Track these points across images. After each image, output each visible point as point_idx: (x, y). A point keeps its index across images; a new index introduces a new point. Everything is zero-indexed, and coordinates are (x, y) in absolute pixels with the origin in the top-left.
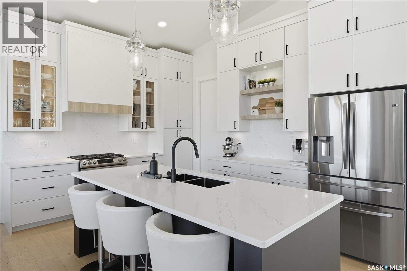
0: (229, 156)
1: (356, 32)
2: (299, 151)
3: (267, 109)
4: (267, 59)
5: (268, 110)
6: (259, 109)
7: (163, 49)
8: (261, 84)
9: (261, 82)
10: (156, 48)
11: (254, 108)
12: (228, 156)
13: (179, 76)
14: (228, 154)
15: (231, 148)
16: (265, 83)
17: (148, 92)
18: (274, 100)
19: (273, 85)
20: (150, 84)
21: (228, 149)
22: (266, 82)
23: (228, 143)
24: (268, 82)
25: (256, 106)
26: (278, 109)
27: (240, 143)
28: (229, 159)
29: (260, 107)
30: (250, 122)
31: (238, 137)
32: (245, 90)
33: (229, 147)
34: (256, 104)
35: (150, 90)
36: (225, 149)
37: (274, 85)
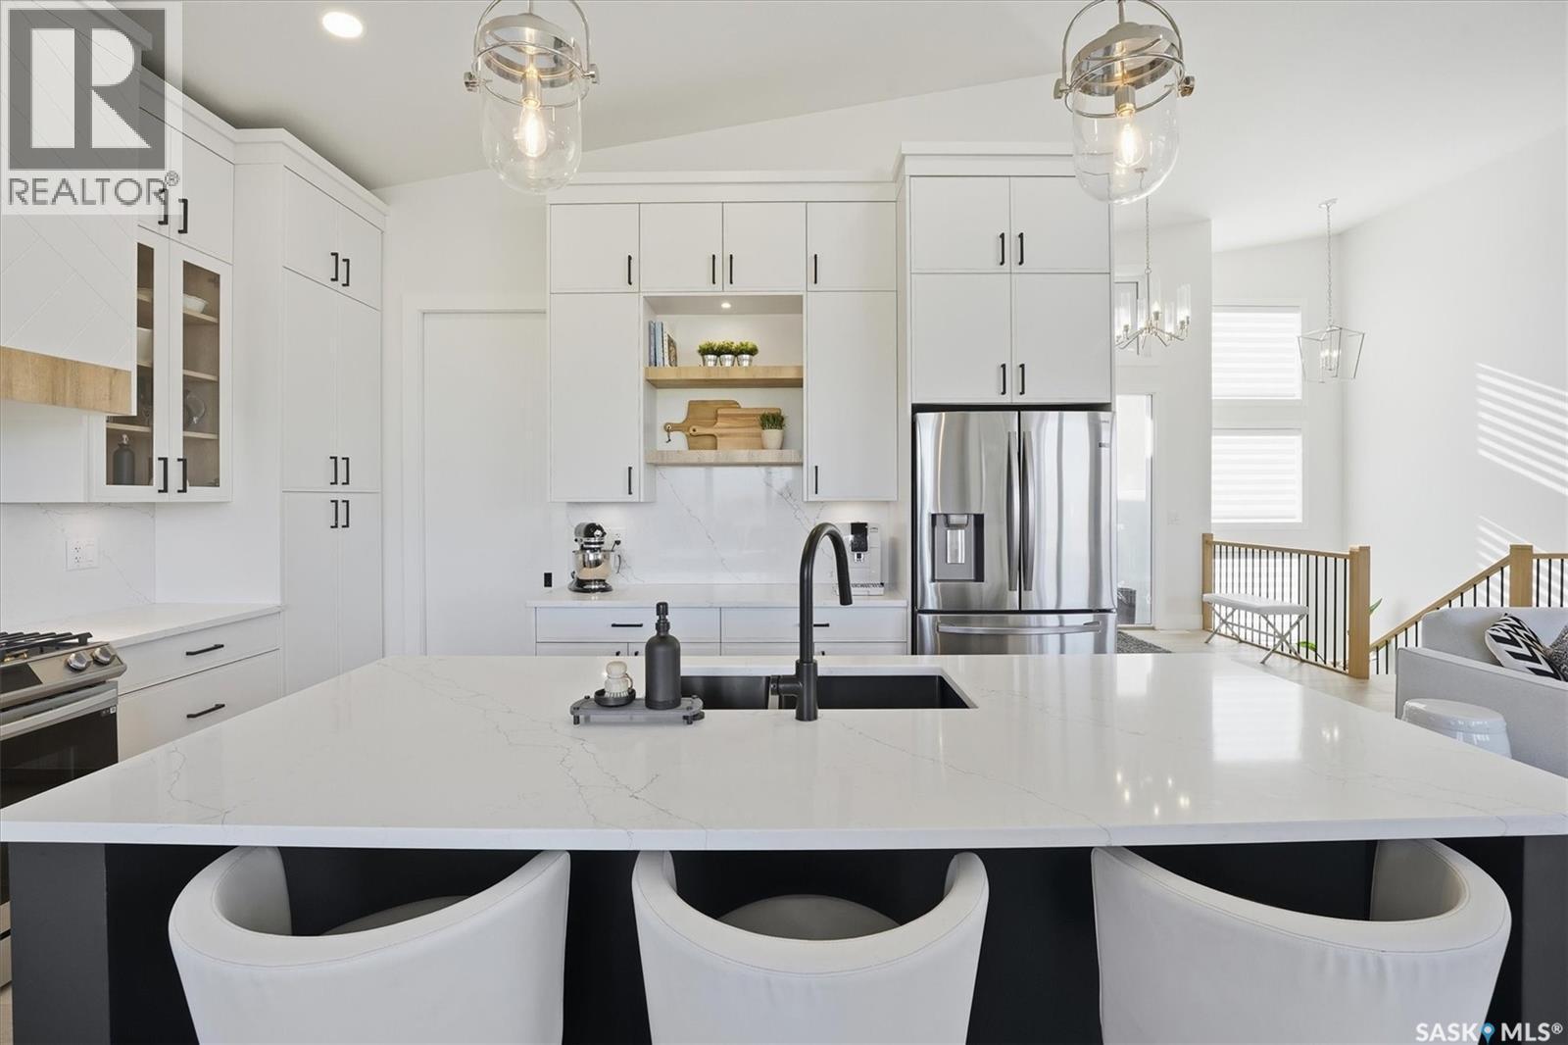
0: (597, 587)
1: (1017, 268)
2: (859, 556)
3: (722, 435)
4: (749, 282)
5: (723, 439)
6: (691, 432)
7: (282, 134)
8: (709, 357)
9: (715, 349)
10: (238, 121)
11: (669, 429)
12: (593, 587)
13: (341, 269)
14: (595, 580)
15: (608, 559)
16: (723, 353)
17: (189, 313)
18: (740, 407)
19: (750, 365)
20: (200, 281)
21: (597, 563)
22: (730, 352)
23: (595, 544)
24: (737, 353)
25: (678, 422)
26: (772, 435)
27: (618, 543)
28: (599, 599)
29: (694, 427)
30: (658, 472)
31: (612, 522)
32: (653, 366)
33: (600, 557)
34: (679, 416)
35: (196, 305)
36: (584, 563)
37: (753, 364)
